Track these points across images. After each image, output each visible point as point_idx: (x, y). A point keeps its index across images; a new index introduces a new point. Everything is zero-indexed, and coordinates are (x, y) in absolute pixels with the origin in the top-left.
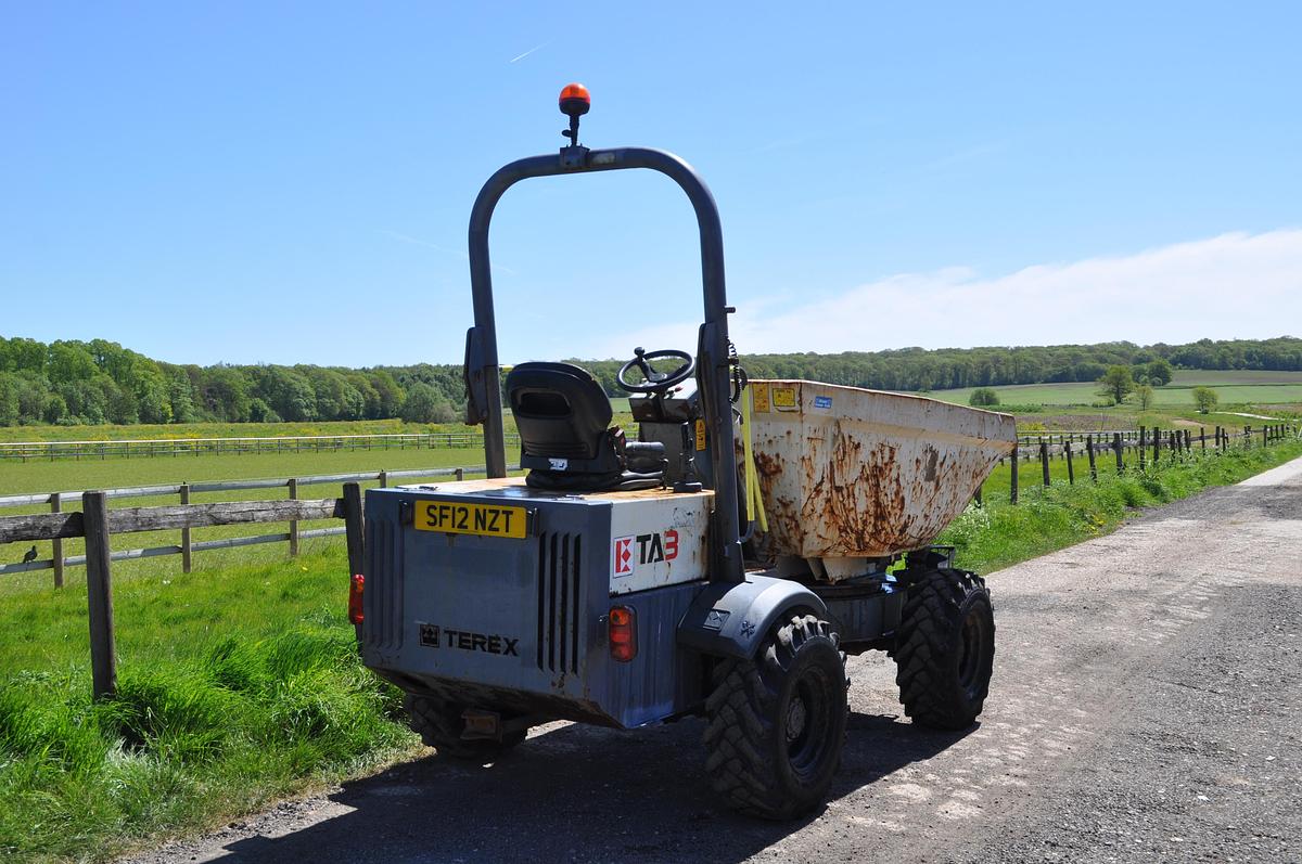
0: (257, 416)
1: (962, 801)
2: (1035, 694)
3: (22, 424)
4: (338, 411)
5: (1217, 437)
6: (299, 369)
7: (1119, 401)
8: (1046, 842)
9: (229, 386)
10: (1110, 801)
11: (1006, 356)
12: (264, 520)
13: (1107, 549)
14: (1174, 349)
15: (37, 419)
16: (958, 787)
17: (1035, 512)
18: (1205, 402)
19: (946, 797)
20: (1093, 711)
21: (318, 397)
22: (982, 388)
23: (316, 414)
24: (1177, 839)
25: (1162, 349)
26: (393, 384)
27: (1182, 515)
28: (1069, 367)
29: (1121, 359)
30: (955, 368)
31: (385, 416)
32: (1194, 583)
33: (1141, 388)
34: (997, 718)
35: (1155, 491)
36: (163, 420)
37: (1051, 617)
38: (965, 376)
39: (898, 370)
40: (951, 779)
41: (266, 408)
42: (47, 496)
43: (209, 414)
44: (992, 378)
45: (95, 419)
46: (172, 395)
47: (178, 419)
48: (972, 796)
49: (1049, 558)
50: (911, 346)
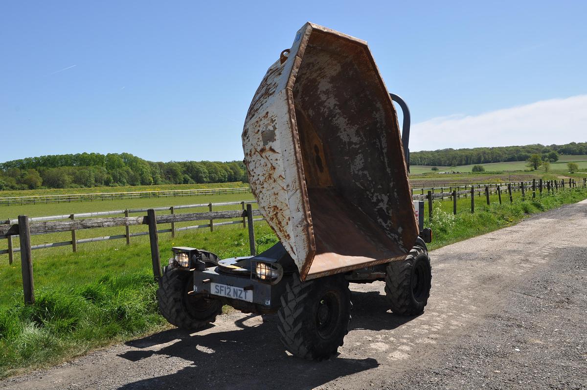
0: (186, 181)
1: (402, 351)
2: (455, 299)
3: (96, 186)
4: (217, 179)
5: (570, 183)
6: (203, 163)
7: (536, 169)
8: (434, 372)
9: (175, 170)
10: (472, 351)
11: (487, 151)
12: (108, 226)
13: (511, 232)
14: (560, 147)
15: (102, 184)
16: (403, 344)
17: (481, 216)
18: (572, 168)
19: (395, 349)
20: (479, 307)
21: (209, 173)
22: (477, 165)
23: (209, 180)
24: (497, 371)
25: (554, 147)
26: (239, 168)
27: (549, 216)
28: (514, 155)
29: (536, 151)
30: (466, 156)
31: (236, 180)
32: (544, 247)
33: (545, 163)
34: (433, 311)
35: (538, 206)
36: (149, 184)
37: (474, 263)
38: (471, 160)
39: (443, 158)
40: (401, 340)
41: (189, 178)
42: (69, 215)
43: (167, 181)
44: (482, 160)
45: (124, 184)
46: (153, 174)
47: (156, 183)
48: (407, 348)
49: (484, 236)
50: (448, 148)
